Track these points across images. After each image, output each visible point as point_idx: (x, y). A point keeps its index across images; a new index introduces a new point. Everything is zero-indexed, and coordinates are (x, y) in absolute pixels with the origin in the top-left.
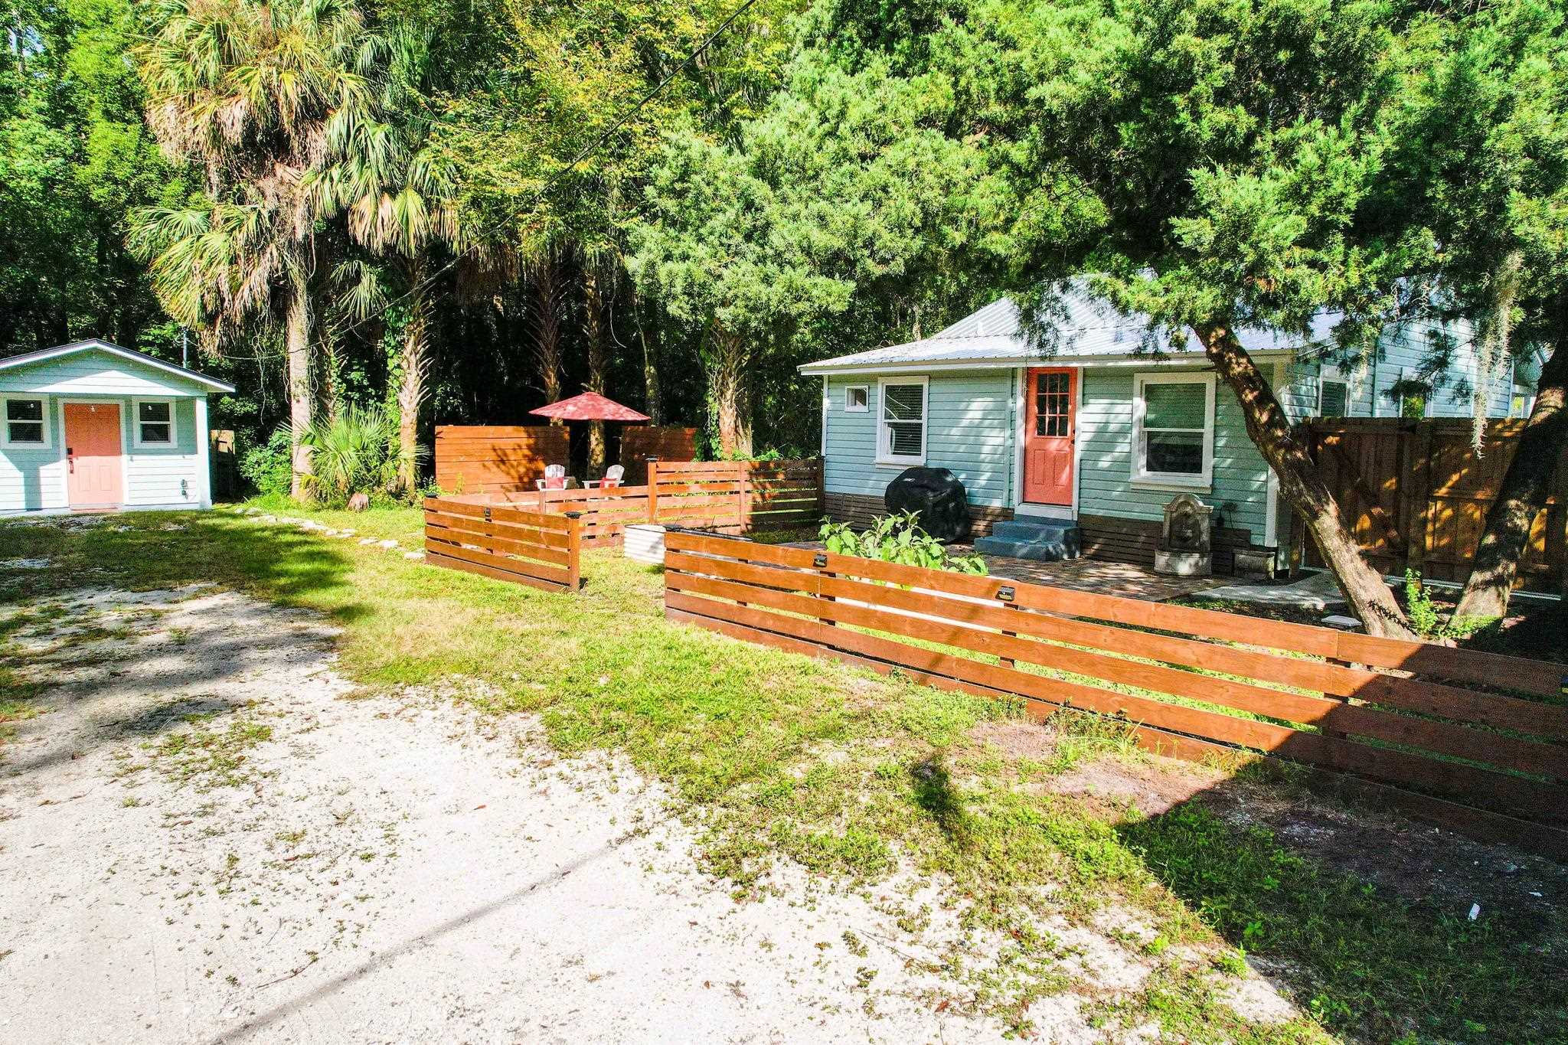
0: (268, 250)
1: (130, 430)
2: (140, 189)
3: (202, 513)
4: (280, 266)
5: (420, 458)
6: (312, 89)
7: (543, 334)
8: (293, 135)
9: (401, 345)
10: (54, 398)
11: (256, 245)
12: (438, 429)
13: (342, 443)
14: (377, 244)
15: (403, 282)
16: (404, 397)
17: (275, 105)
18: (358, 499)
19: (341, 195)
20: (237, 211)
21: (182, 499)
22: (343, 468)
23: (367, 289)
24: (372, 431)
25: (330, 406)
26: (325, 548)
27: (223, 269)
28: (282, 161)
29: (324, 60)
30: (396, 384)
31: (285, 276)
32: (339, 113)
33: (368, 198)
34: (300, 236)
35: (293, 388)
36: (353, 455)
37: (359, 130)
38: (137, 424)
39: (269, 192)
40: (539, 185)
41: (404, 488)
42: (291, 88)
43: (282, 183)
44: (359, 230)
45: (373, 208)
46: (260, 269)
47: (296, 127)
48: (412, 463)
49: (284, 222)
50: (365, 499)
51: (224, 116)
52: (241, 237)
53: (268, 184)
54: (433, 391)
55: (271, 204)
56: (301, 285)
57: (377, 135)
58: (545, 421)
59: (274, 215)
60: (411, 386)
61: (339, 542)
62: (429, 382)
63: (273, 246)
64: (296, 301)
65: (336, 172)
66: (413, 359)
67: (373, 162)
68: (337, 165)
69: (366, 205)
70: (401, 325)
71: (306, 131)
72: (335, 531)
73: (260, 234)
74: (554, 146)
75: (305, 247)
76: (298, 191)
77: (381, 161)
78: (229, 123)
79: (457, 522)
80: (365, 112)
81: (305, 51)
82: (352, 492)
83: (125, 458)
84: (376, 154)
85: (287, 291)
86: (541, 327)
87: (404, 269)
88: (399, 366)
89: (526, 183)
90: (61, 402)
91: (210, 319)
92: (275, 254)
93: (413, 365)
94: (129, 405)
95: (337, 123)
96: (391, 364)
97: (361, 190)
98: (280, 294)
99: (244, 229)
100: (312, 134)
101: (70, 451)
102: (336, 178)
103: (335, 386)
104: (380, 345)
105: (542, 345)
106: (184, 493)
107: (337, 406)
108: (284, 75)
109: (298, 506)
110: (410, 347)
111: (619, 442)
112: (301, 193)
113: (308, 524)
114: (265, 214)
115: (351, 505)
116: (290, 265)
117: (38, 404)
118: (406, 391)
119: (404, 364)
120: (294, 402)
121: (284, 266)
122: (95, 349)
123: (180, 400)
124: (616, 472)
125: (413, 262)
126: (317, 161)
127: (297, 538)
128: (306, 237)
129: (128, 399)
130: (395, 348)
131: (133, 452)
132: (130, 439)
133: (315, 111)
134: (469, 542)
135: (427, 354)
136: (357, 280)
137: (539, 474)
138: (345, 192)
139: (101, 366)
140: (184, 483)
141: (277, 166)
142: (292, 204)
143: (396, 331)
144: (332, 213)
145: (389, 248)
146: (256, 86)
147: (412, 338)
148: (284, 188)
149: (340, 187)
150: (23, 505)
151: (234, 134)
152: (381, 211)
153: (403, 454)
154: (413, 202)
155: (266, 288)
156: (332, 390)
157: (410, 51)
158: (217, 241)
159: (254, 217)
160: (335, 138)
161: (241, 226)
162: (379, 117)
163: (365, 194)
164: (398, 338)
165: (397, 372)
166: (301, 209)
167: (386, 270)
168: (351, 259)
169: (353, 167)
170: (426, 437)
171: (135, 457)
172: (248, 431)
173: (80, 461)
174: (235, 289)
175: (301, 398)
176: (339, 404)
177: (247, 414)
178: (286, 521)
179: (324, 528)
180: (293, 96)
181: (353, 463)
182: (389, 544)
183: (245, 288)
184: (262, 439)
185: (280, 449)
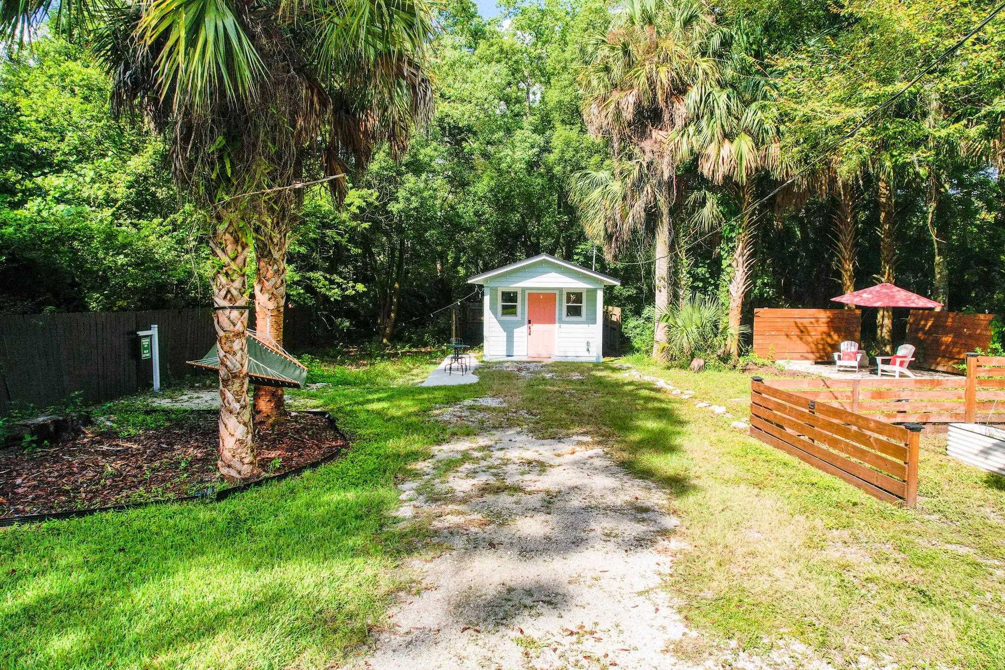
0: (645, 189)
1: (561, 310)
2: (577, 164)
3: (596, 365)
4: (652, 199)
5: (742, 335)
6: (677, 74)
7: (841, 237)
8: (664, 108)
9: (733, 249)
10: (524, 290)
11: (638, 185)
12: (756, 310)
13: (688, 322)
14: (719, 178)
15: (736, 204)
16: (732, 288)
17: (653, 90)
18: (697, 363)
19: (694, 144)
20: (628, 165)
21: (587, 354)
22: (687, 340)
23: (710, 211)
24: (708, 313)
25: (681, 293)
26: (669, 407)
27: (618, 205)
28: (656, 128)
29: (687, 52)
30: (727, 278)
31: (656, 205)
32: (695, 88)
33: (713, 144)
34: (666, 177)
35: (657, 281)
36: (695, 330)
37: (709, 95)
38: (565, 305)
39: (647, 149)
40: (859, 112)
41: (729, 354)
42: (664, 76)
43: (656, 142)
44: (705, 169)
45: (716, 151)
46: (639, 202)
47: (666, 102)
48: (737, 337)
49: (655, 169)
50: (702, 362)
51: (623, 105)
52: (629, 181)
53: (647, 145)
54: (754, 283)
55: (648, 157)
56: (665, 210)
57: (721, 97)
58: (841, 305)
59: (650, 164)
60: (738, 280)
61: (681, 402)
62: (752, 277)
63: (648, 186)
64: (662, 221)
65: (691, 129)
66: (740, 260)
67: (718, 116)
68: (692, 124)
69: (712, 150)
70: (734, 235)
71: (672, 103)
72: (679, 391)
73: (641, 179)
74: (877, 75)
75: (669, 184)
76: (666, 146)
77: (724, 115)
78: (625, 107)
79: (780, 407)
80: (713, 83)
81: (674, 48)
82: (693, 356)
83: (557, 325)
84: (720, 111)
85: (656, 216)
86: (841, 231)
87: (737, 194)
88: (730, 265)
89: (848, 112)
90: (527, 292)
91: (609, 237)
92: (650, 191)
93: (740, 264)
94: (561, 295)
95: (694, 94)
96: (725, 263)
97: (708, 139)
98: (652, 218)
99: (631, 176)
100: (676, 105)
101: (530, 322)
102: (691, 133)
103: (685, 278)
104: (718, 250)
105: (841, 245)
106: (588, 350)
107: (685, 293)
108: (660, 69)
109: (655, 364)
110: (739, 251)
111: (906, 323)
112: (668, 148)
113: (661, 383)
114: (645, 165)
115: (692, 366)
116: (658, 197)
117: (515, 294)
118: (734, 283)
119: (734, 264)
120: (657, 292)
121: (655, 199)
122: (544, 260)
123: (588, 290)
124: (906, 350)
125: (743, 187)
126: (679, 123)
127: (653, 394)
128: (670, 177)
129: (561, 290)
130: (728, 252)
131: (561, 321)
132: (560, 314)
133: (679, 89)
134: (791, 427)
135: (752, 255)
136: (703, 204)
137: (835, 347)
138: (697, 141)
139: (546, 270)
140: (588, 343)
141: (653, 132)
142: (662, 156)
143: (730, 240)
144: (688, 159)
145: (727, 178)
146: (643, 79)
147: (741, 245)
148: (657, 145)
149: (694, 139)
150: (505, 353)
151: (628, 114)
152: (722, 152)
153: (730, 331)
154: (745, 143)
155: (643, 214)
156: (683, 283)
157: (747, 34)
158: (616, 187)
159: (637, 168)
160: (691, 105)
161: (629, 175)
162: (722, 85)
163: (711, 142)
164: (731, 245)
165: (729, 270)
166: (667, 159)
167: (724, 195)
168: (699, 190)
169: (704, 123)
170: (747, 318)
171: (562, 325)
172: (630, 307)
173: (535, 327)
174: (624, 217)
175: (662, 289)
176: (687, 292)
177: (630, 296)
178: (647, 379)
179: (671, 388)
180: (665, 81)
181: (695, 335)
182: (719, 410)
183: (631, 214)
184: (638, 313)
185: (648, 319)
